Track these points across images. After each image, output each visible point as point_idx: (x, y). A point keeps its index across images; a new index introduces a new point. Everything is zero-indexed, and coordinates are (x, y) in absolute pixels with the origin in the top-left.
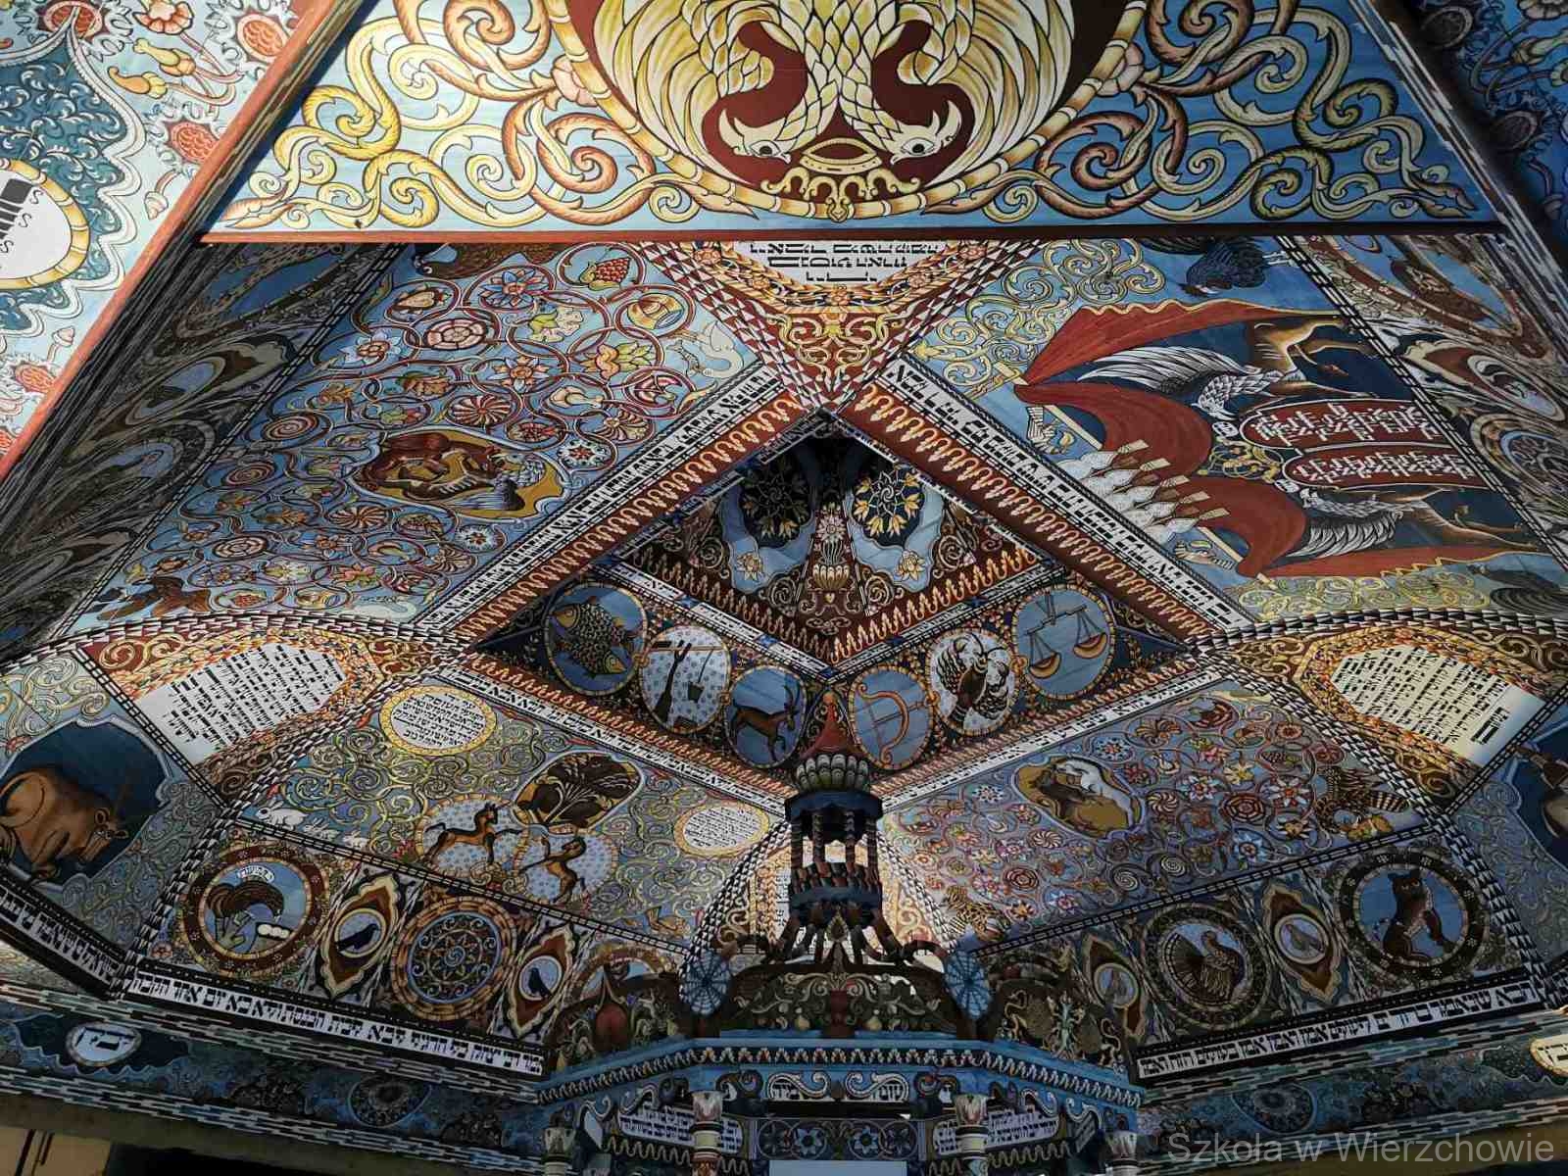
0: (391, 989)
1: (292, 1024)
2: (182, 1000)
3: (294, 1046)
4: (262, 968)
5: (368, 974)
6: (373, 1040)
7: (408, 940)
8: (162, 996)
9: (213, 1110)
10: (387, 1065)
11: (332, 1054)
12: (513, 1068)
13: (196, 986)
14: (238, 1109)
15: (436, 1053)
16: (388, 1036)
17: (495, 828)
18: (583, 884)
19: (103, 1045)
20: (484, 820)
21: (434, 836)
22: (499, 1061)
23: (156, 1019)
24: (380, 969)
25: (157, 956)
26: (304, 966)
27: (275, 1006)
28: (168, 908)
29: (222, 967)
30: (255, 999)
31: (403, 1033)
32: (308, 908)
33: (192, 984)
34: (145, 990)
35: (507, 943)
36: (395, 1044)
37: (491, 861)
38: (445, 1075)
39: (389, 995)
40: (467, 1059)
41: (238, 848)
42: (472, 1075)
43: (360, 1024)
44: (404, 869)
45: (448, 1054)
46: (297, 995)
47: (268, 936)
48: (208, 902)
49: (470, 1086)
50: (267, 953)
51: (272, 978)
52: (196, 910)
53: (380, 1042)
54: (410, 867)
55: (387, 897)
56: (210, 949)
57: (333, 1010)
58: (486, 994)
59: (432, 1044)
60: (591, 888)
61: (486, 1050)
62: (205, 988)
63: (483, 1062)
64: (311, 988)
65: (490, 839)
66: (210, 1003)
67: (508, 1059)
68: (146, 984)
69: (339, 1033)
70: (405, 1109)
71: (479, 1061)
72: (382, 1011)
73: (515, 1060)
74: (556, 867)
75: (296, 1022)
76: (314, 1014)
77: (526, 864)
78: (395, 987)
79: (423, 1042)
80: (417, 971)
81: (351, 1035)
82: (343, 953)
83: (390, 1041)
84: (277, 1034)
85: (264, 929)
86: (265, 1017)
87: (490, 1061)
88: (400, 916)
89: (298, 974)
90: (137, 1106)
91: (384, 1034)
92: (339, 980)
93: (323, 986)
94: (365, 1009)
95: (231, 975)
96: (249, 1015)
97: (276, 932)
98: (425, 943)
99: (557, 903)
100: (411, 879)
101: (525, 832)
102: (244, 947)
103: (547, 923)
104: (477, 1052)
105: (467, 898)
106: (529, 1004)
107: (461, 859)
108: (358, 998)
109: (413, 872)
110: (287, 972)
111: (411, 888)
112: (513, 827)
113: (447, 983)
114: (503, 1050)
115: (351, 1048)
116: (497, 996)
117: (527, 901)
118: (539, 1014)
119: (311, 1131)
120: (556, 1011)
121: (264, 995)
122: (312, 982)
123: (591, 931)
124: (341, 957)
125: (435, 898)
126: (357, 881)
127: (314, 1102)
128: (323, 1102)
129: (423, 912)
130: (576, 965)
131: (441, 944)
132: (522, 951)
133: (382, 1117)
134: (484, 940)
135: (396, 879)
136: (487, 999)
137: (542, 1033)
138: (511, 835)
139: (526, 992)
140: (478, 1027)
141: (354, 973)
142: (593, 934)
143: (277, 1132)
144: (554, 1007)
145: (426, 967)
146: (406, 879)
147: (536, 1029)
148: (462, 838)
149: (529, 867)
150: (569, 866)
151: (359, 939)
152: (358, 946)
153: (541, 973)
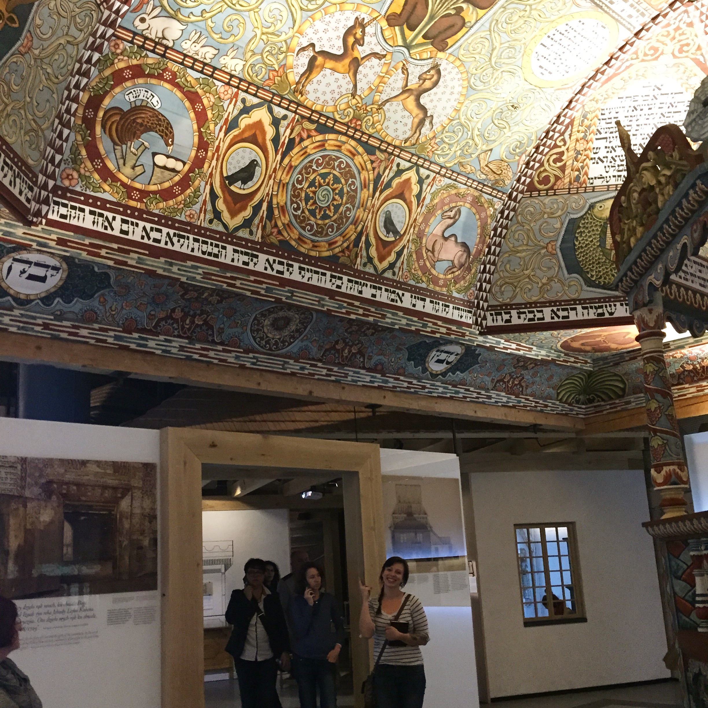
0: (276, 226)
1: (200, 255)
2: (100, 229)
3: (206, 275)
4: (165, 200)
5: (257, 209)
6: (269, 271)
7: (285, 179)
8: (80, 224)
9: (141, 338)
10: (283, 294)
11: (238, 283)
12: (378, 299)
13: (110, 215)
14: (162, 338)
15: (319, 284)
16: (280, 268)
17: (361, 51)
18: (431, 122)
19: (31, 277)
20: (351, 40)
21: (304, 60)
22: (367, 293)
23: (81, 246)
24: (265, 206)
25: (67, 183)
26: (201, 199)
27: (183, 237)
28: (66, 132)
29: (130, 197)
30: (165, 230)
31: (292, 266)
32: (196, 139)
33: (106, 213)
34: (63, 216)
35: (365, 186)
36: (286, 275)
37: (353, 95)
38: (329, 304)
39: (275, 230)
40: (343, 290)
41: (122, 65)
42: (349, 304)
43: (257, 257)
44: (277, 100)
45: (328, 286)
46: (200, 228)
47: (165, 168)
48: (103, 127)
49: (348, 313)
50: (167, 185)
51: (176, 210)
52: (93, 134)
53: (274, 273)
54: (282, 98)
55: (264, 133)
56: (115, 179)
57: (231, 243)
58: (351, 233)
59: (315, 276)
60: (437, 127)
61: (357, 283)
62: (119, 217)
63: (356, 293)
64: (211, 221)
65: (356, 63)
66: (126, 233)
67: (373, 291)
68: (63, 211)
69: (240, 265)
70: (293, 337)
71: (352, 292)
72: (272, 245)
73: (379, 292)
74: (411, 101)
75: (204, 253)
76: (217, 246)
77: (384, 97)
78: (280, 224)
79: (308, 275)
80: (296, 210)
81: (251, 267)
82: (232, 188)
83: (282, 273)
84: (189, 263)
85: (160, 160)
86: (177, 247)
87: (361, 292)
88: (277, 154)
89: (197, 207)
90: (76, 334)
91: (276, 267)
92: (233, 214)
93: (220, 219)
94: (257, 243)
95: (139, 205)
96: (162, 245)
97: (171, 163)
98: (300, 182)
99: (407, 144)
100: (283, 112)
101: (388, 57)
102: (145, 178)
103: (398, 165)
104: (350, 284)
105: (332, 136)
106: (385, 244)
107: (328, 90)
108: (251, 233)
109: (285, 104)
110: (188, 205)
111: (284, 123)
112: (378, 49)
113: (320, 222)
114: (369, 284)
115: (252, 278)
116: (360, 235)
117: (382, 142)
118: (393, 254)
119: (224, 356)
120: (405, 251)
121: (172, 227)
122: (210, 216)
123: (432, 175)
124: (232, 193)
125: (305, 135)
126: (236, 112)
127: (221, 331)
128: (229, 331)
129: (296, 150)
130: (419, 209)
131: (312, 184)
132: (377, 194)
133: (276, 343)
134: (347, 181)
135: (271, 111)
136: (353, 237)
137: (396, 270)
138: (375, 61)
139: (382, 233)
140: (348, 263)
141: (244, 208)
142: (435, 177)
143: (196, 356)
144: (404, 247)
145: (303, 205)
146: (279, 112)
147: (392, 266)
148: (330, 64)
149: (387, 101)
150: (422, 101)
151: (244, 175)
152: (244, 182)
153: (393, 215)
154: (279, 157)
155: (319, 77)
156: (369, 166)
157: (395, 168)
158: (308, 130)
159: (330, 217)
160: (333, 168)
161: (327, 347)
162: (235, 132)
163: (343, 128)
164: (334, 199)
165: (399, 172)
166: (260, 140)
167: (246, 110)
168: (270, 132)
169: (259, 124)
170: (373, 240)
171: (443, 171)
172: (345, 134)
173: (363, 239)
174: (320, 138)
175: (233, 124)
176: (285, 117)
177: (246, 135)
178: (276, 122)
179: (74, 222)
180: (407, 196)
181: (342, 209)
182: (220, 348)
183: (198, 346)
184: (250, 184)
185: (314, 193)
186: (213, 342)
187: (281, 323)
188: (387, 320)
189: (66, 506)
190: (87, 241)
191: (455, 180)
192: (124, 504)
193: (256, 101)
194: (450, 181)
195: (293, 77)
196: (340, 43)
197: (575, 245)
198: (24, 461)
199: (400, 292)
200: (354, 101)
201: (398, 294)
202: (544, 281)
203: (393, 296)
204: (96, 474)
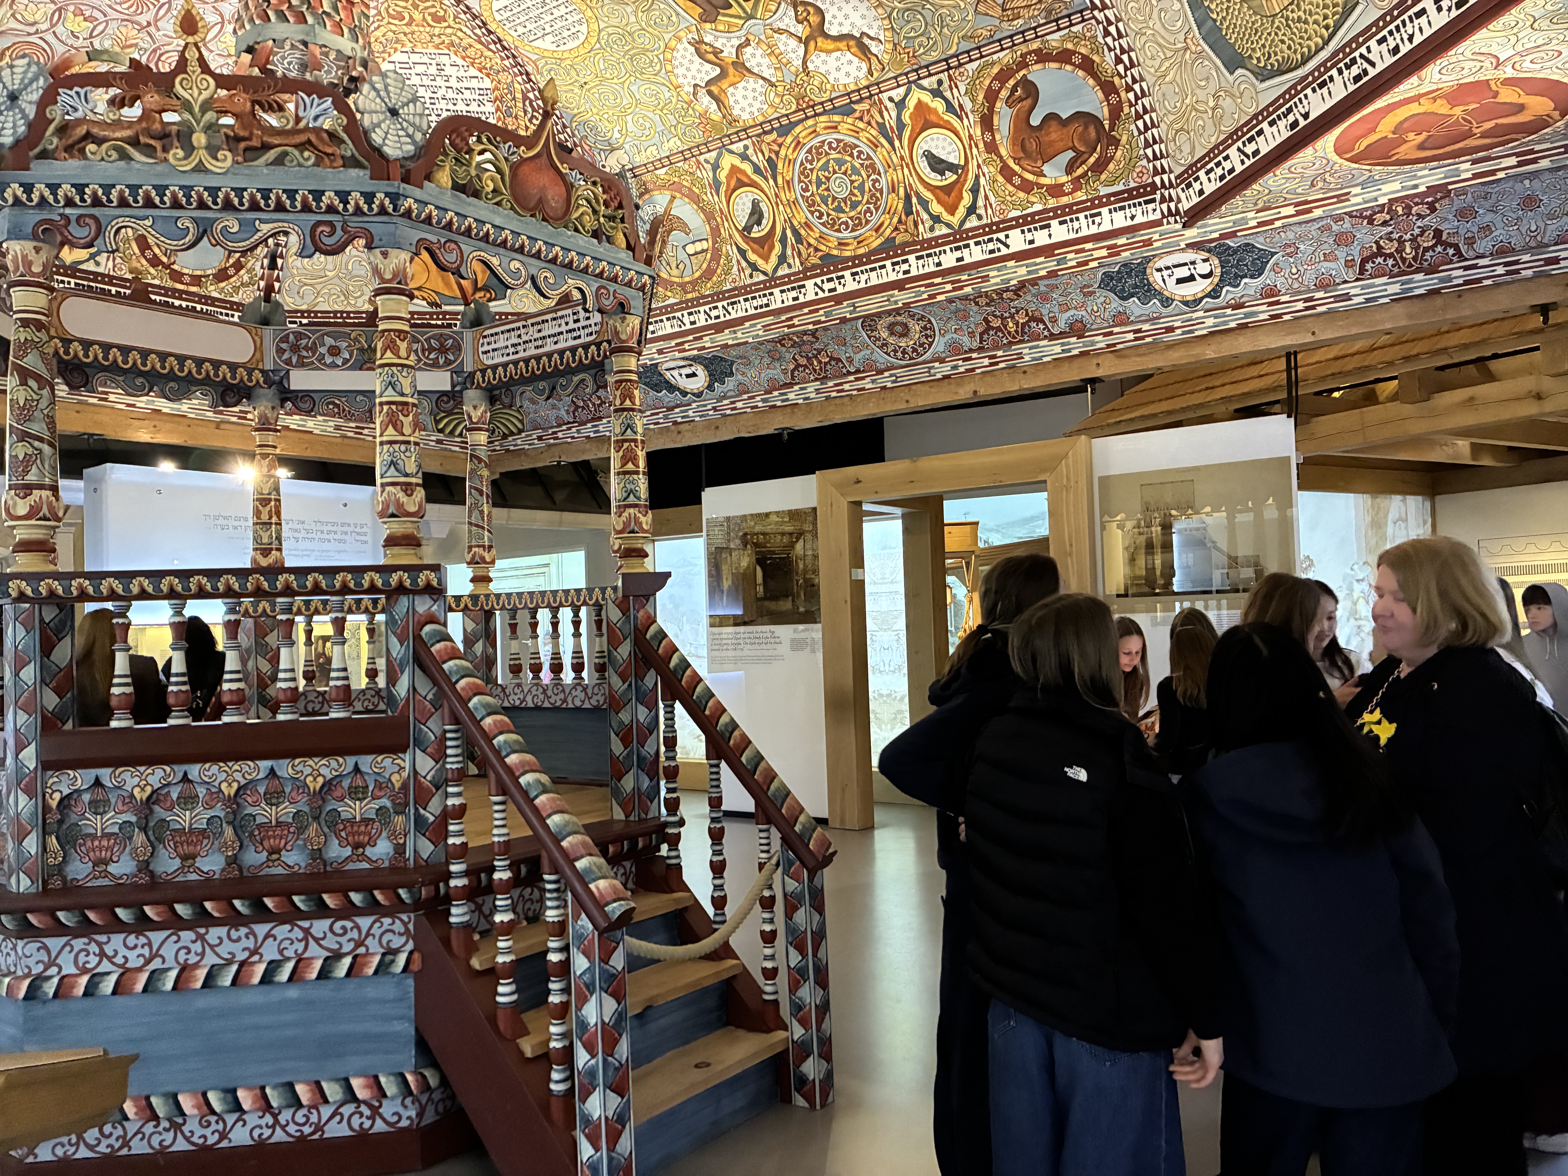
0: (810, 245)
1: (754, 312)
2: (677, 329)
4: (709, 279)
5: (783, 240)
6: (821, 295)
7: (791, 196)
9: (782, 394)
10: (844, 310)
11: (796, 321)
12: (968, 260)
13: (679, 314)
14: (798, 387)
15: (881, 281)
16: (831, 285)
19: (688, 376)
20: (711, 57)
22: (949, 260)
24: (789, 233)
26: (734, 261)
27: (735, 303)
29: (686, 293)
30: (720, 305)
31: (843, 277)
32: (702, 216)
33: (676, 315)
35: (874, 145)
36: (840, 290)
37: (772, 85)
38: (901, 297)
39: (811, 250)
40: (914, 272)
42: (927, 286)
43: (803, 286)
45: (893, 277)
46: (745, 287)
47: (696, 253)
49: (933, 297)
50: (705, 266)
51: (720, 283)
53: (827, 294)
55: (742, 171)
56: (672, 283)
57: (777, 286)
58: (896, 203)
59: (873, 275)
61: (929, 255)
62: (685, 313)
63: (933, 269)
64: (751, 276)
65: (740, 66)
66: (695, 322)
67: (958, 254)
69: (791, 303)
71: (927, 270)
72: (814, 267)
73: (966, 251)
75: (756, 308)
78: (812, 241)
79: (864, 277)
80: (820, 218)
81: (802, 299)
82: (753, 235)
83: (835, 290)
84: (747, 324)
85: (691, 249)
86: (734, 315)
87: (939, 264)
88: (767, 180)
89: (735, 271)
91: (827, 286)
92: (766, 259)
93: (757, 270)
94: (799, 273)
95: (694, 295)
96: (722, 319)
97: (699, 246)
98: (806, 190)
99: (875, 74)
100: (741, 145)
101: (751, 37)
102: (688, 271)
103: (891, 99)
104: (921, 262)
105: (798, 129)
106: (947, 190)
107: (751, 101)
108: (790, 266)
109: (734, 138)
110: (727, 273)
111: (750, 152)
112: (736, 42)
113: (852, 214)
114: (947, 248)
115: (806, 310)
116: (908, 198)
117: (848, 94)
118: (965, 194)
119: (860, 384)
120: (982, 181)
121: (724, 299)
122: (748, 271)
123: (944, 76)
124: (754, 240)
125: (776, 148)
126: (711, 174)
127: (850, 360)
128: (858, 357)
129: (780, 165)
130: (965, 121)
131: (819, 183)
132: (897, 143)
133: (914, 350)
134: (851, 155)
135: (732, 152)
136: (900, 206)
137: (981, 211)
138: (748, 50)
139: (935, 179)
140: (907, 238)
141: (772, 247)
142: (950, 76)
143: (834, 394)
144: (977, 177)
145: (823, 209)
146: (738, 147)
147: (972, 210)
148: (724, 84)
149: (804, 63)
150: (834, 32)
151: (756, 216)
152: (759, 223)
153: (934, 152)
154: (771, 182)
155: (732, 100)
156: (861, 125)
157: (890, 105)
158: (774, 141)
159: (860, 202)
160: (827, 154)
161: (980, 330)
162: (723, 189)
163: (801, 115)
164: (852, 182)
165: (901, 105)
166: (746, 180)
167: (716, 167)
168: (747, 168)
169: (734, 169)
170: (927, 195)
171: (954, 62)
172: (807, 118)
173: (914, 200)
174: (789, 139)
175: (717, 184)
176: (746, 147)
177: (733, 183)
178: (744, 157)
179: (660, 333)
180: (933, 118)
181: (868, 185)
182: (851, 378)
183: (831, 384)
184: (764, 222)
185: (828, 189)
186: (849, 373)
187: (899, 329)
188: (993, 281)
189: (757, 553)
190: (673, 343)
191: (982, 57)
192: (799, 546)
193: (714, 154)
194: (975, 64)
195: (716, 116)
196: (708, 66)
197: (1215, 21)
198: (728, 519)
199: (1001, 236)
200: (780, 89)
201: (998, 240)
202: (1212, 104)
203: (991, 246)
204: (777, 523)
